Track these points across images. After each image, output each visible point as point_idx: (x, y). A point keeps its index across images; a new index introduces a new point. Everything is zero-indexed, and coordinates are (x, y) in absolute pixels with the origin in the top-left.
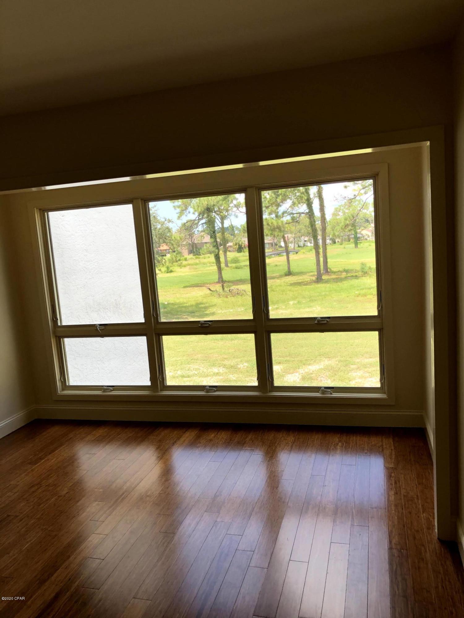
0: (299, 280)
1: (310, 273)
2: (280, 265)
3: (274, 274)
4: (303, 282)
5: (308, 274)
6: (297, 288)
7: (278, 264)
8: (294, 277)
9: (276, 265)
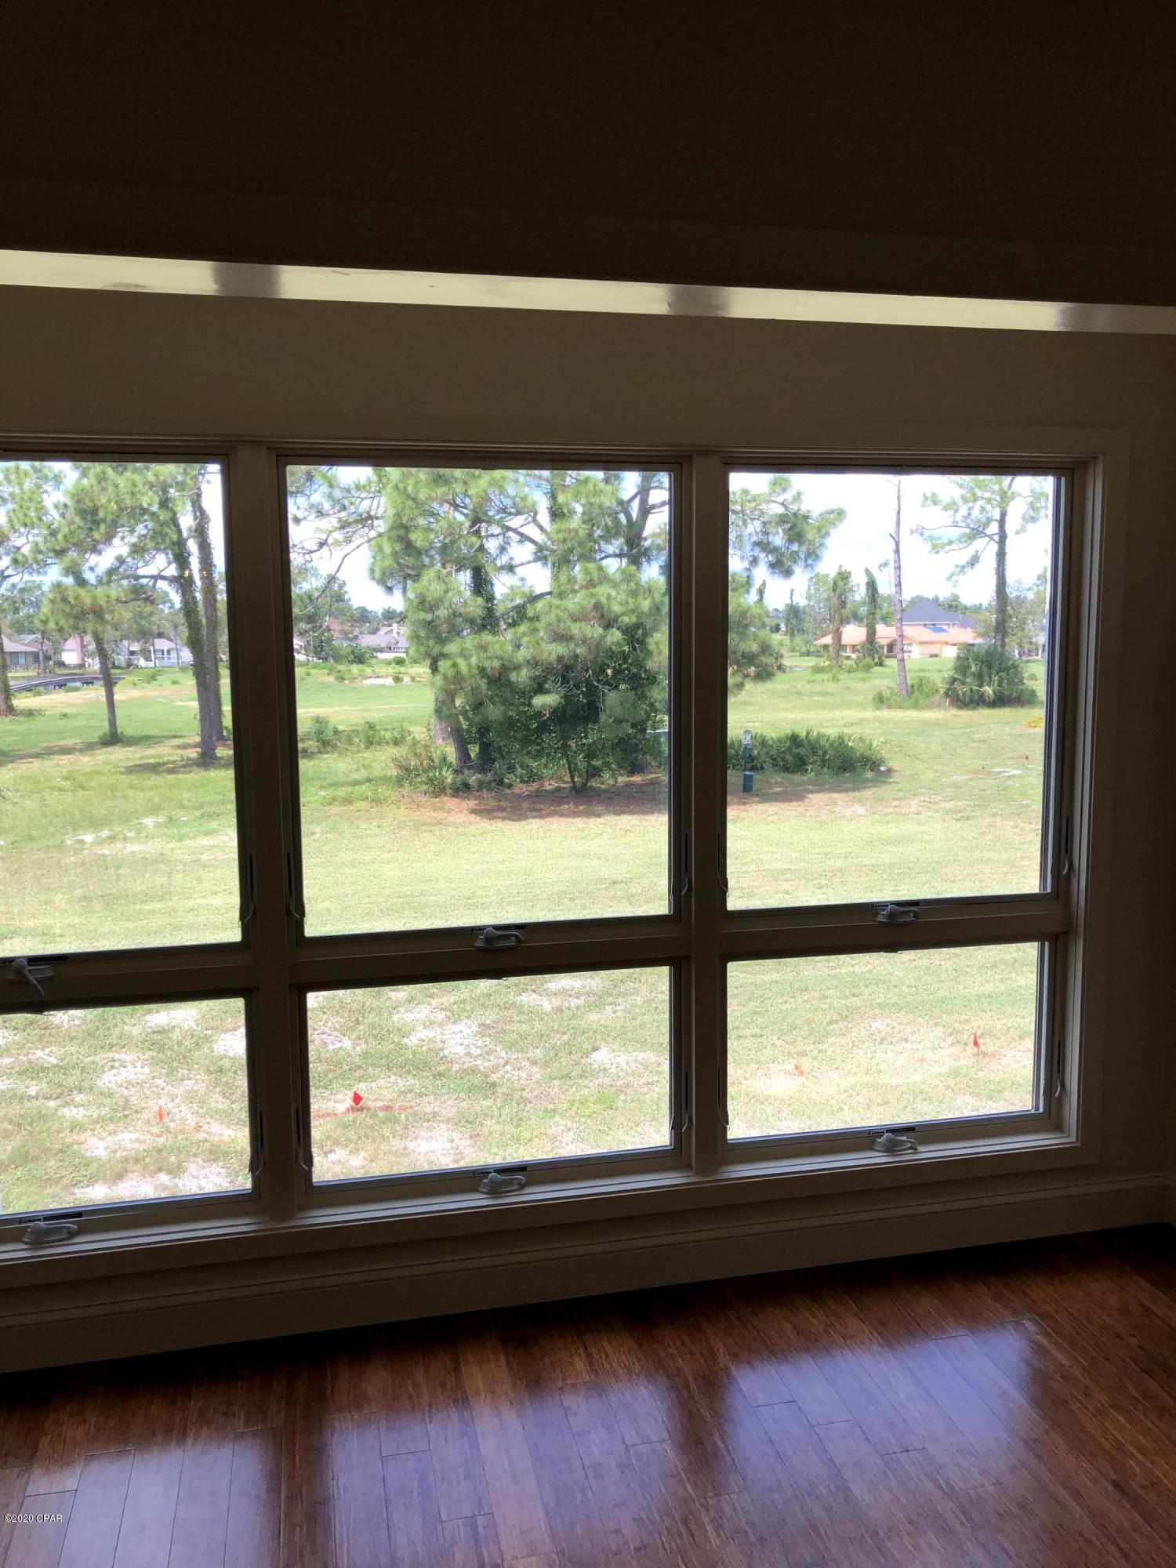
0: (148, 757)
1: (173, 740)
2: (76, 716)
3: (65, 738)
4: (164, 764)
5: (167, 743)
6: (149, 779)
7: (68, 711)
8: (127, 749)
9: (65, 715)
